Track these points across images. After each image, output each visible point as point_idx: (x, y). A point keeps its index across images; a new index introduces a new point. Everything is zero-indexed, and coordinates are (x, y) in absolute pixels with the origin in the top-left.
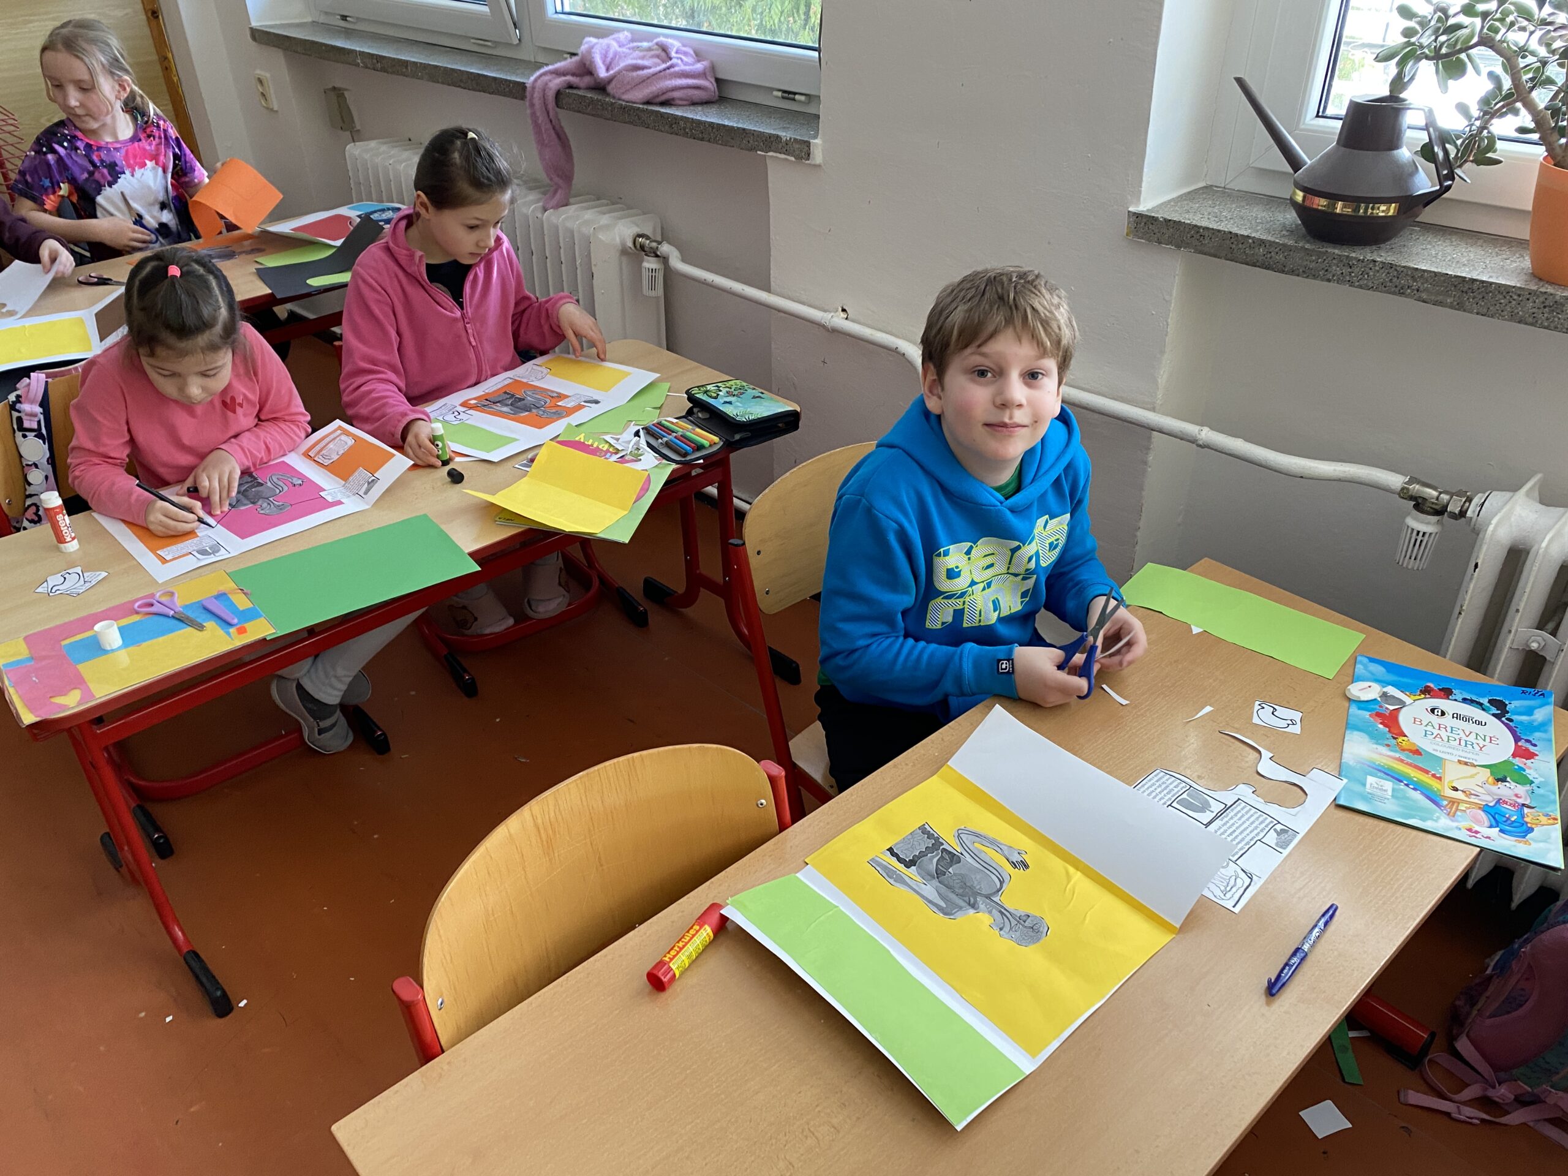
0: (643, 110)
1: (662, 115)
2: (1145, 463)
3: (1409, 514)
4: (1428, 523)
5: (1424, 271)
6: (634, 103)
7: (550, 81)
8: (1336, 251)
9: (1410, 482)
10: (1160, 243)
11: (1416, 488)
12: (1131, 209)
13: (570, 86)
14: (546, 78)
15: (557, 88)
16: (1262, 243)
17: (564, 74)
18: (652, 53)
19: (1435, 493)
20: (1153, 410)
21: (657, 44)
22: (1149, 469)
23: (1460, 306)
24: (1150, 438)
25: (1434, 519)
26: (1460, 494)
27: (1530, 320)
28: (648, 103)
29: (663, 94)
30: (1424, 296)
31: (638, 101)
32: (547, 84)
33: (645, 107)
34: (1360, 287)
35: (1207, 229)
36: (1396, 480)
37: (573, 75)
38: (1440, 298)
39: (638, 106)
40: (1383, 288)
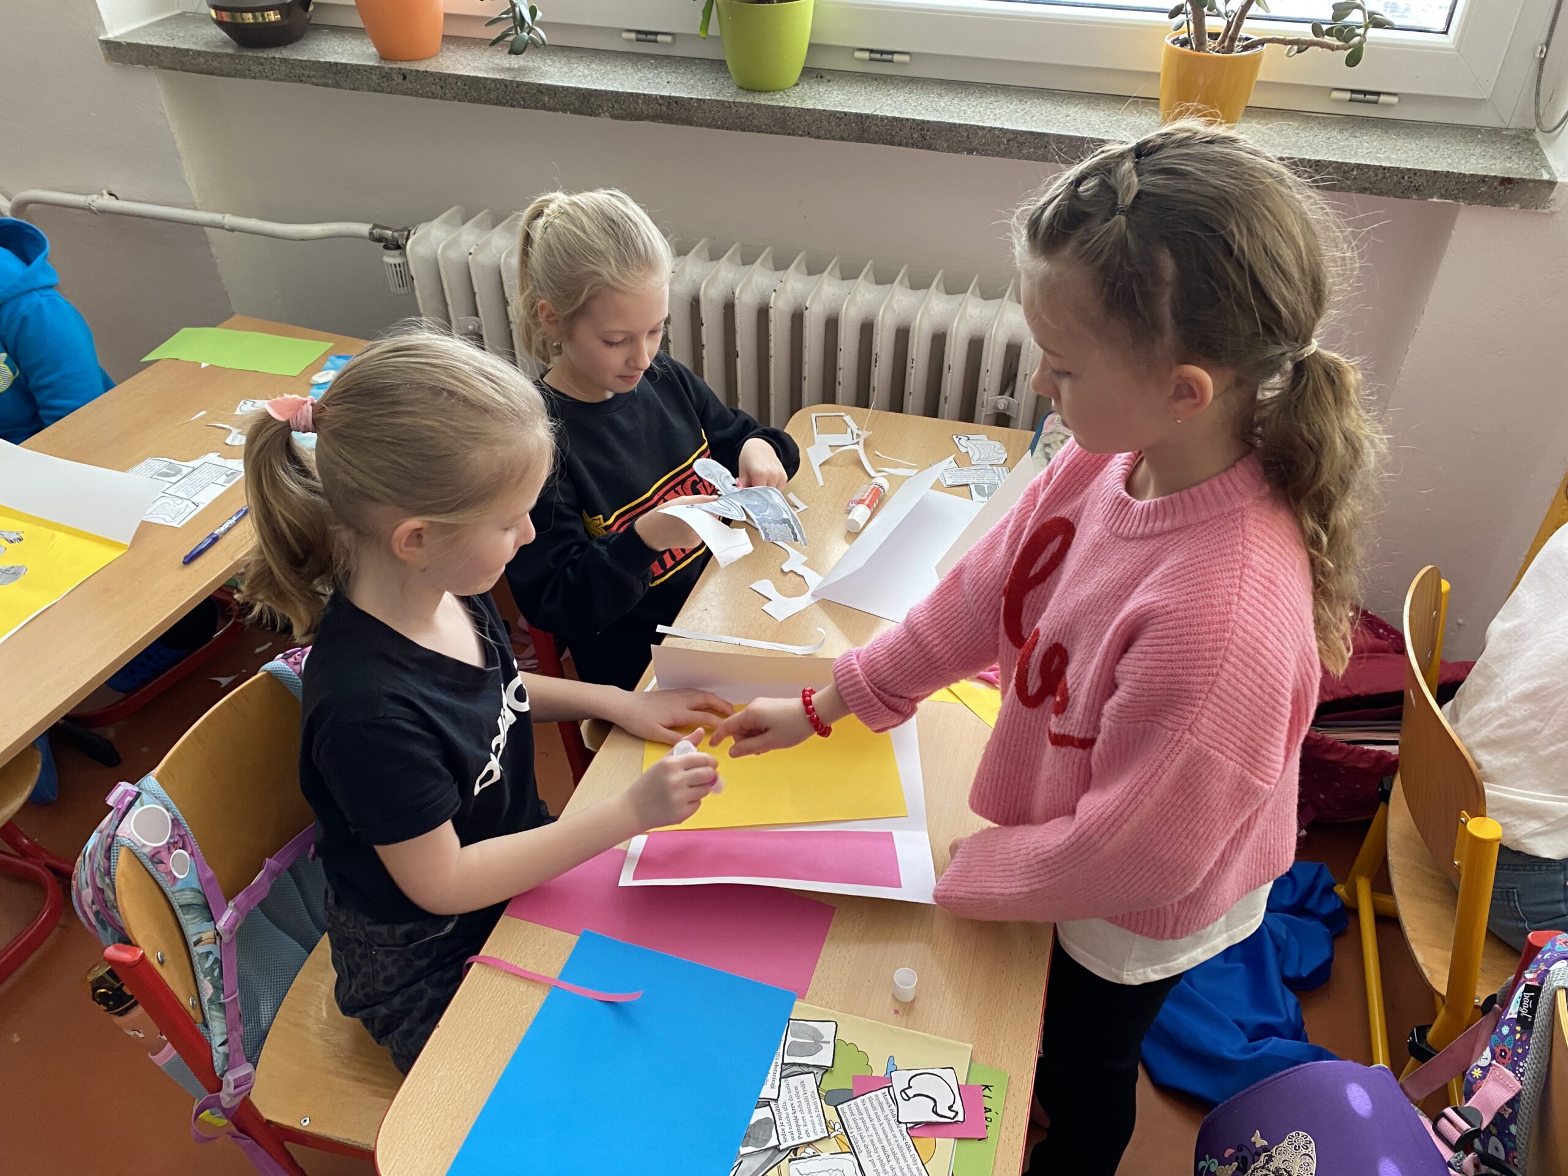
2: (211, 255)
3: (383, 254)
4: (394, 257)
5: (305, 61)
8: (250, 54)
9: (373, 229)
10: (132, 64)
11: (377, 231)
12: (101, 38)
16: (199, 53)
19: (390, 233)
20: (195, 208)
22: (218, 261)
23: (337, 86)
24: (204, 234)
25: (396, 252)
26: (403, 230)
27: (379, 88)
30: (314, 80)
34: (274, 80)
35: (158, 47)
36: (364, 229)
38: (324, 81)
40: (287, 78)
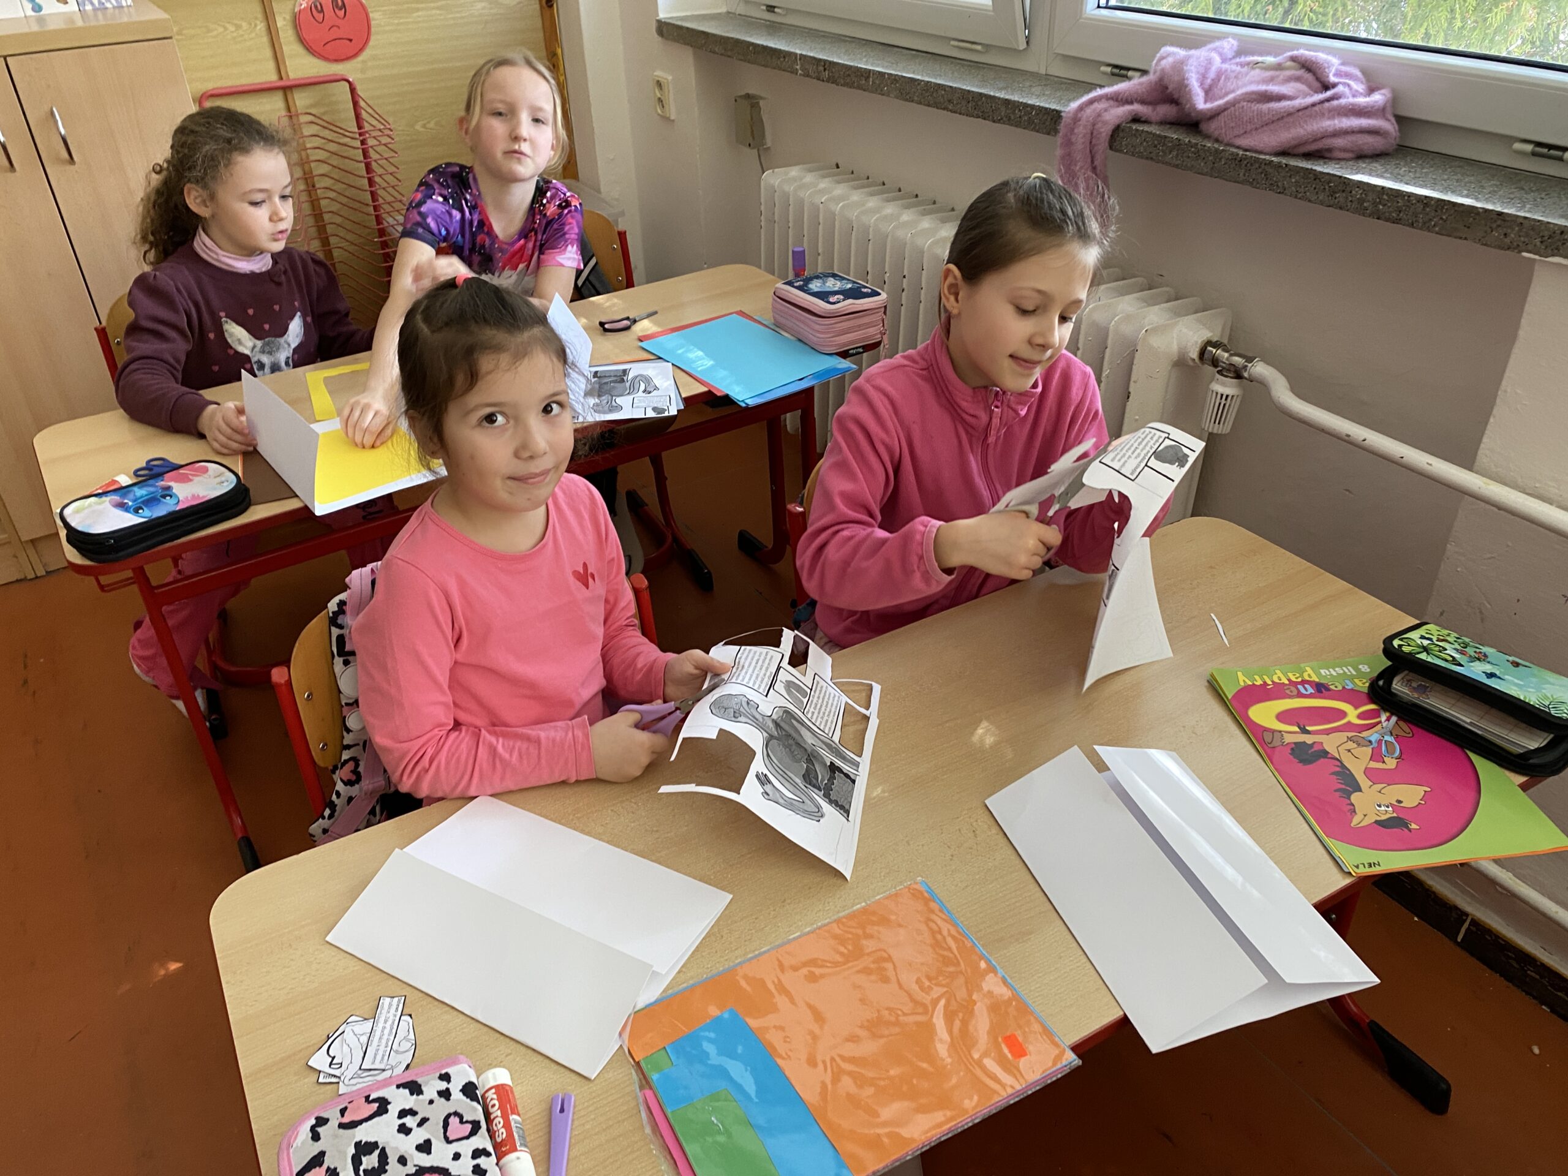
0: (1279, 166)
1: (1317, 176)
6: (1261, 153)
7: (1106, 110)
13: (1136, 119)
14: (1097, 106)
15: (1117, 122)
17: (1129, 102)
18: (1288, 73)
21: (1293, 59)
28: (1284, 153)
29: (1315, 140)
31: (1267, 150)
32: (1099, 115)
33: (1284, 161)
37: (1143, 102)
39: (1267, 157)
